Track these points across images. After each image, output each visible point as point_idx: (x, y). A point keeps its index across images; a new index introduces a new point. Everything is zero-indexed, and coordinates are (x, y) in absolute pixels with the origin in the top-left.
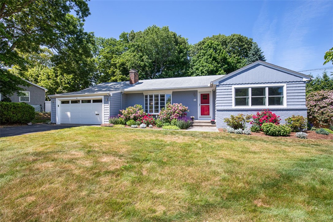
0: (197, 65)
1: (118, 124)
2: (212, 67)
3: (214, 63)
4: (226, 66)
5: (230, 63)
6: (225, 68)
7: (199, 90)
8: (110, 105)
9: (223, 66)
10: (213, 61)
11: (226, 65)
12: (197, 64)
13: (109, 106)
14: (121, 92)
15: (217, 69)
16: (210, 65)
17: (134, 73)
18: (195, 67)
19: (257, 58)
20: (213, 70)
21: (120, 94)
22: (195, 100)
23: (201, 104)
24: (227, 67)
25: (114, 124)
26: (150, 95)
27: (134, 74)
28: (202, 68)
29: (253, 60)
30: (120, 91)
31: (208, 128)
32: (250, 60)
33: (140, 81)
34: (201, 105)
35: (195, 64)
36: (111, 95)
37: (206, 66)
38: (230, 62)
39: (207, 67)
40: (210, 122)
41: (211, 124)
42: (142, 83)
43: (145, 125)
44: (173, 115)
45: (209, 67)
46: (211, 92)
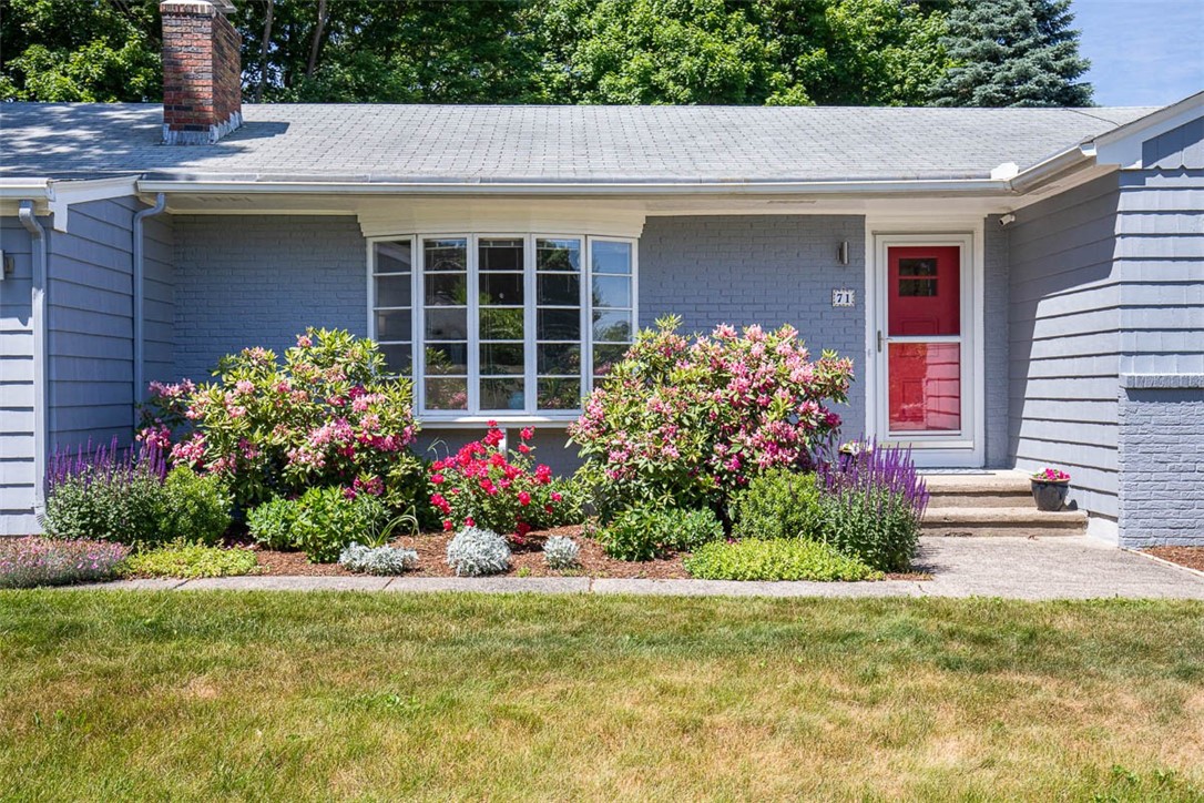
0: (607, 32)
1: (169, 536)
2: (728, 57)
3: (739, 31)
4: (818, 54)
5: (845, 41)
6: (811, 67)
7: (878, 216)
8: (48, 332)
9: (798, 54)
10: (729, 11)
11: (816, 46)
12: (601, 28)
13: (33, 344)
14: (136, 203)
15: (758, 75)
16: (713, 43)
17: (207, 26)
18: (591, 47)
19: (1022, 17)
20: (739, 76)
21: (122, 219)
22: (844, 298)
23: (891, 333)
24: (820, 66)
25: (122, 537)
26: (428, 244)
27: (215, 40)
28: (648, 55)
29: (997, 28)
30: (120, 188)
31: (1025, 539)
32: (982, 27)
33: (251, 112)
34: (887, 340)
35: (585, 23)
36: (61, 224)
37: (679, 44)
38: (842, 28)
39: (696, 54)
40: (1029, 494)
41: (1031, 511)
42: (281, 128)
43: (495, 547)
44: (741, 435)
45: (711, 56)
46: (971, 232)
